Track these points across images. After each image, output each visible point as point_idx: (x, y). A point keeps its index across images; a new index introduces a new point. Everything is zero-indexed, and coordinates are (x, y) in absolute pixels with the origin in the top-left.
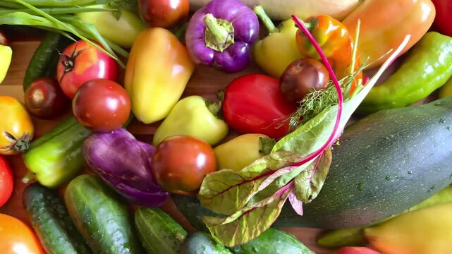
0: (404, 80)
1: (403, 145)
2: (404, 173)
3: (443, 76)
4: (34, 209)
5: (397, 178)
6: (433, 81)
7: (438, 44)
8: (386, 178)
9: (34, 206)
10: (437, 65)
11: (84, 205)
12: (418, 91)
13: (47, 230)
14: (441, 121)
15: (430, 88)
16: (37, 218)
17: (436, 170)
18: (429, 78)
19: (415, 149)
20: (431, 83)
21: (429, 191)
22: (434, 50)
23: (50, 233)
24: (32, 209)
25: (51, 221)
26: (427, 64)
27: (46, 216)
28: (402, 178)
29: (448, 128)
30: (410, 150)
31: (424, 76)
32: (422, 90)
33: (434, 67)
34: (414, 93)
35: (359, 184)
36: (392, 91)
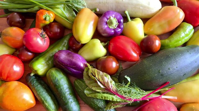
0: (174, 38)
1: (175, 58)
2: (175, 67)
3: (188, 37)
4: (32, 82)
5: (173, 69)
6: (184, 39)
7: (186, 26)
8: (169, 69)
9: (31, 81)
10: (186, 33)
11: (56, 78)
12: (179, 42)
13: (38, 89)
14: (188, 51)
15: (183, 41)
16: (33, 85)
17: (186, 68)
18: (183, 38)
19: (179, 59)
20: (183, 39)
21: (183, 76)
22: (184, 28)
23: (39, 90)
24: (31, 82)
25: (39, 86)
26: (182, 32)
27: (37, 84)
28: (174, 69)
29: (190, 54)
30: (177, 60)
31: (181, 37)
32: (180, 42)
33: (185, 34)
34: (178, 43)
35: (159, 71)
36: (170, 41)
